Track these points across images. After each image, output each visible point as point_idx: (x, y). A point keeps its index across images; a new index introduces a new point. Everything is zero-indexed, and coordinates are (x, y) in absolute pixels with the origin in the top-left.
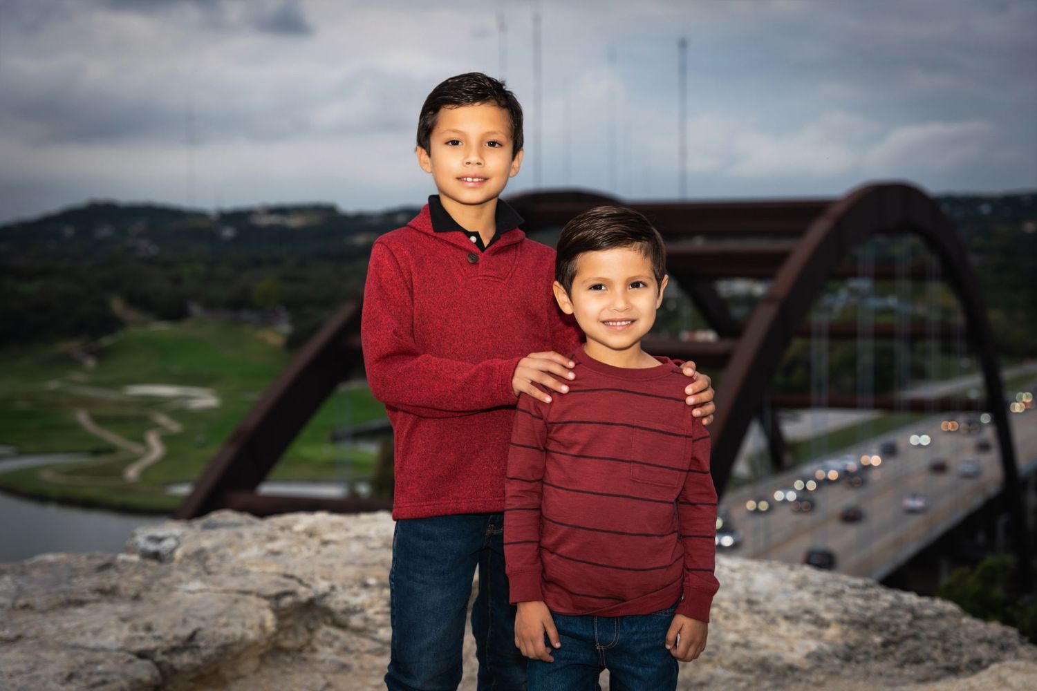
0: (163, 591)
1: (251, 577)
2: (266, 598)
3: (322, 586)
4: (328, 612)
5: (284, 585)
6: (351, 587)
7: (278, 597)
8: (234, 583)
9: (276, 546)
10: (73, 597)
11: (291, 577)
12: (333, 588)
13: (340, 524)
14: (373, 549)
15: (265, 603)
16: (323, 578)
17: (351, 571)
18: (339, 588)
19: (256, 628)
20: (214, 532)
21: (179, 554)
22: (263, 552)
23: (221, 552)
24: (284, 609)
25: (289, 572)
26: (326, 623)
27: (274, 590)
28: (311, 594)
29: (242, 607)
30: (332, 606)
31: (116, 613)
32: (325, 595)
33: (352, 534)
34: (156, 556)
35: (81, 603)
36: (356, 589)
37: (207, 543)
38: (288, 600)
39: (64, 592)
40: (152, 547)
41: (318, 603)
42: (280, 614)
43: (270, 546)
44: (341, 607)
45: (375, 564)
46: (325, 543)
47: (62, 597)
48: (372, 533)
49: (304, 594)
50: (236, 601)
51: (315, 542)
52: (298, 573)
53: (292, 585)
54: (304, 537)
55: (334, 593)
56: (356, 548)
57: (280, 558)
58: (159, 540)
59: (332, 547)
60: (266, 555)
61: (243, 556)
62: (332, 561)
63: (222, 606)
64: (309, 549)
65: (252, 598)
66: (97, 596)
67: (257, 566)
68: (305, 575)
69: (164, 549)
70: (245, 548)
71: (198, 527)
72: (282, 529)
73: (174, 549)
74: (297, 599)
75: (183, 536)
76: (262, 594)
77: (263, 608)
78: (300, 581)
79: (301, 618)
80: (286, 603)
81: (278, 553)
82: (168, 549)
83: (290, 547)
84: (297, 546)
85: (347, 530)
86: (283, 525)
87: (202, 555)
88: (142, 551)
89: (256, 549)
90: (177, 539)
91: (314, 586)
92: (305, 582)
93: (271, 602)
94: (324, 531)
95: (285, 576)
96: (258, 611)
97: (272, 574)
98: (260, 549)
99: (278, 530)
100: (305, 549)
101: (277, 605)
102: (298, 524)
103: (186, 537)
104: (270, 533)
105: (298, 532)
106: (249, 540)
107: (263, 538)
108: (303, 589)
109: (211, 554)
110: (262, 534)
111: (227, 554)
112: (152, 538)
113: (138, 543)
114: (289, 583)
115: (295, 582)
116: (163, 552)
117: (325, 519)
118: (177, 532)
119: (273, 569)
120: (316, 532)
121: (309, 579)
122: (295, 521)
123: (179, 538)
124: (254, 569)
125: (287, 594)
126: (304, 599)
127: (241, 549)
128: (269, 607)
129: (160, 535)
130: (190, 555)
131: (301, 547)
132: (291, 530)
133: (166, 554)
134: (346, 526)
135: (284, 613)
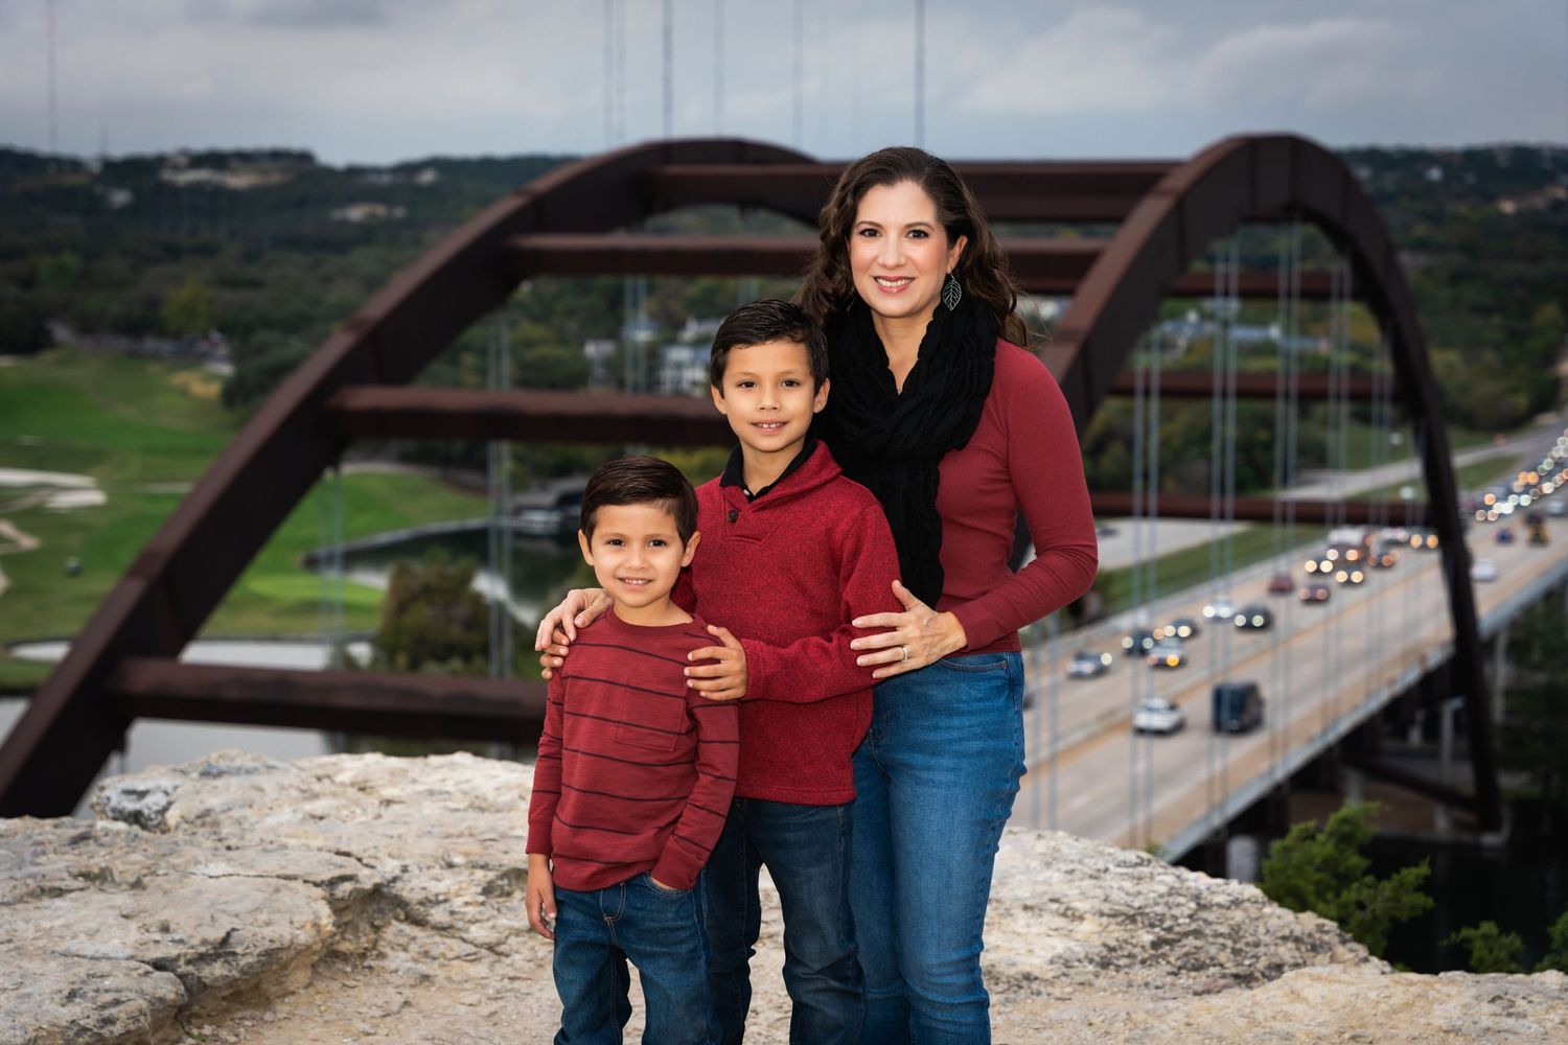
0: (174, 876)
1: (293, 855)
2: (316, 885)
3: (390, 867)
4: (399, 903)
5: (341, 866)
6: (429, 868)
7: (333, 883)
8: (271, 864)
9: (318, 806)
10: (47, 884)
11: (347, 854)
12: (405, 869)
13: (405, 771)
14: (457, 810)
15: (319, 892)
16: (390, 856)
17: (429, 845)
18: (413, 869)
19: (309, 926)
20: (219, 783)
21: (172, 817)
22: (300, 816)
23: (236, 813)
24: (342, 899)
25: (344, 849)
26: (397, 919)
27: (327, 874)
28: (377, 880)
29: (285, 898)
30: (405, 894)
31: (113, 907)
32: (395, 879)
33: (420, 788)
34: (136, 818)
35: (59, 893)
36: (436, 871)
37: (214, 802)
38: (347, 887)
39: (33, 876)
40: (130, 805)
41: (385, 890)
42: (338, 907)
43: (308, 807)
44: (417, 896)
45: (460, 836)
46: (388, 802)
47: (32, 883)
48: (449, 786)
49: (368, 879)
50: (277, 890)
51: (372, 802)
52: (354, 848)
53: (350, 866)
54: (352, 791)
55: (406, 876)
56: (431, 809)
57: (323, 822)
58: (142, 795)
59: (395, 807)
60: (304, 820)
61: (270, 821)
62: (402, 830)
63: (260, 897)
64: (364, 811)
65: (298, 885)
66: (80, 883)
67: (296, 837)
68: (364, 851)
69: (149, 808)
70: (271, 809)
71: (195, 775)
72: (319, 779)
73: (165, 810)
74: (358, 886)
75: (176, 788)
76: (311, 879)
77: (315, 900)
78: (359, 860)
79: (363, 912)
80: (344, 892)
81: (321, 818)
82: (155, 808)
83: (338, 808)
84: (345, 807)
85: (414, 781)
86: (320, 772)
87: (208, 820)
88: (114, 810)
89: (288, 810)
90: (166, 793)
91: (379, 867)
92: (365, 861)
93: (324, 890)
94: (380, 782)
95: (338, 853)
96: (308, 904)
97: (320, 849)
98: (294, 811)
99: (314, 780)
100: (358, 811)
101: (331, 895)
102: (342, 770)
103: (179, 790)
104: (304, 787)
105: (343, 784)
106: (275, 796)
107: (294, 793)
108: (366, 871)
109: (222, 817)
110: (291, 786)
111: (245, 818)
112: (128, 792)
113: (109, 799)
114: (345, 864)
115: (353, 860)
116: (146, 812)
117: (377, 763)
118: (167, 783)
119: (319, 843)
120: (369, 784)
121: (370, 857)
122: (334, 764)
123: (170, 791)
124: (292, 842)
125: (344, 879)
126: (368, 885)
127: (267, 811)
128: (324, 898)
129: (141, 787)
130: (192, 817)
131: (354, 808)
132: (333, 782)
133: (153, 816)
134: (411, 775)
135: (341, 905)
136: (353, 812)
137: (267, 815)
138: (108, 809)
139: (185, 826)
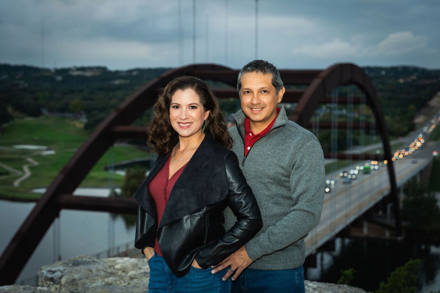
9: (110, 279)
21: (63, 281)
33: (142, 271)
34: (52, 279)
37: (76, 276)
40: (50, 276)
43: (106, 280)
46: (132, 278)
54: (121, 273)
57: (111, 286)
58: (54, 272)
59: (135, 280)
60: (104, 286)
64: (125, 282)
69: (56, 277)
70: (94, 280)
71: (70, 265)
72: (110, 267)
73: (61, 278)
75: (64, 270)
81: (111, 284)
82: (58, 277)
83: (115, 281)
84: (119, 281)
85: (140, 268)
86: (110, 264)
87: (74, 283)
88: (45, 277)
89: (100, 280)
90: (61, 272)
94: (129, 269)
98: (102, 282)
100: (123, 282)
102: (117, 264)
103: (66, 271)
104: (105, 270)
105: (117, 269)
106: (96, 273)
107: (103, 273)
109: (79, 282)
110: (101, 269)
111: (86, 283)
112: (50, 271)
113: (43, 273)
116: (55, 278)
117: (128, 261)
118: (61, 268)
120: (126, 270)
122: (114, 261)
123: (63, 271)
127: (93, 281)
129: (54, 269)
130: (69, 282)
131: (121, 281)
132: (114, 268)
133: (57, 279)
134: (139, 266)
136: (121, 282)
137: (93, 283)
138: (43, 276)
139: (67, 285)
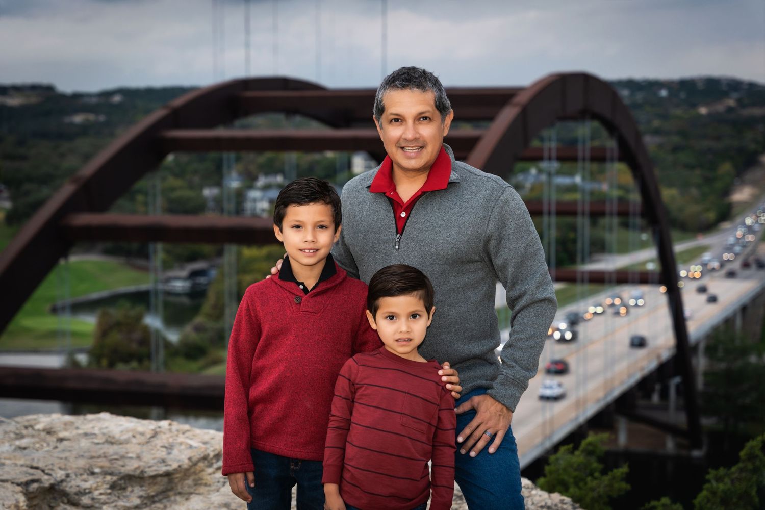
1: (7, 469)
2: (18, 485)
3: (60, 474)
4: (64, 494)
5: (32, 475)
6: (81, 475)
7: (27, 484)
9: (24, 442)
11: (37, 468)
12: (68, 476)
13: (72, 423)
14: (98, 444)
15: (19, 489)
16: (60, 468)
17: (82, 463)
18: (73, 476)
19: (13, 507)
22: (13, 447)
24: (32, 492)
25: (35, 464)
26: (63, 503)
27: (24, 479)
28: (52, 481)
30: (67, 489)
32: (62, 481)
33: (81, 432)
36: (85, 477)
38: (35, 485)
41: (57, 487)
42: (29, 496)
43: (18, 443)
44: (74, 490)
45: (99, 457)
46: (61, 440)
48: (96, 431)
49: (47, 481)
51: (52, 439)
52: (41, 465)
53: (38, 474)
54: (43, 434)
55: (68, 479)
56: (84, 443)
57: (26, 451)
59: (65, 443)
60: (15, 450)
62: (67, 454)
64: (48, 445)
65: (8, 485)
67: (10, 459)
68: (46, 466)
72: (26, 427)
74: (42, 485)
76: (16, 481)
77: (17, 493)
78: (43, 471)
79: (45, 499)
80: (34, 488)
81: (25, 448)
83: (34, 443)
84: (38, 443)
85: (77, 428)
86: (26, 424)
89: (7, 444)
91: (54, 475)
92: (46, 471)
93: (22, 488)
94: (59, 429)
95: (32, 467)
96: (13, 495)
97: (22, 466)
98: (10, 445)
99: (23, 428)
100: (45, 445)
101: (27, 490)
102: (38, 423)
104: (17, 432)
105: (39, 430)
107: (12, 435)
108: (46, 477)
110: (10, 432)
114: (35, 473)
115: (39, 472)
117: (59, 419)
119: (22, 462)
120: (53, 430)
121: (49, 469)
122: (35, 420)
124: (7, 462)
125: (33, 481)
126: (47, 485)
128: (22, 492)
131: (42, 443)
132: (33, 429)
134: (76, 425)
135: (32, 495)
136: (42, 445)
